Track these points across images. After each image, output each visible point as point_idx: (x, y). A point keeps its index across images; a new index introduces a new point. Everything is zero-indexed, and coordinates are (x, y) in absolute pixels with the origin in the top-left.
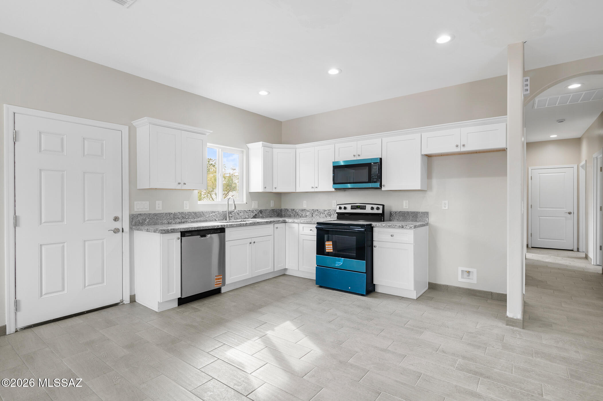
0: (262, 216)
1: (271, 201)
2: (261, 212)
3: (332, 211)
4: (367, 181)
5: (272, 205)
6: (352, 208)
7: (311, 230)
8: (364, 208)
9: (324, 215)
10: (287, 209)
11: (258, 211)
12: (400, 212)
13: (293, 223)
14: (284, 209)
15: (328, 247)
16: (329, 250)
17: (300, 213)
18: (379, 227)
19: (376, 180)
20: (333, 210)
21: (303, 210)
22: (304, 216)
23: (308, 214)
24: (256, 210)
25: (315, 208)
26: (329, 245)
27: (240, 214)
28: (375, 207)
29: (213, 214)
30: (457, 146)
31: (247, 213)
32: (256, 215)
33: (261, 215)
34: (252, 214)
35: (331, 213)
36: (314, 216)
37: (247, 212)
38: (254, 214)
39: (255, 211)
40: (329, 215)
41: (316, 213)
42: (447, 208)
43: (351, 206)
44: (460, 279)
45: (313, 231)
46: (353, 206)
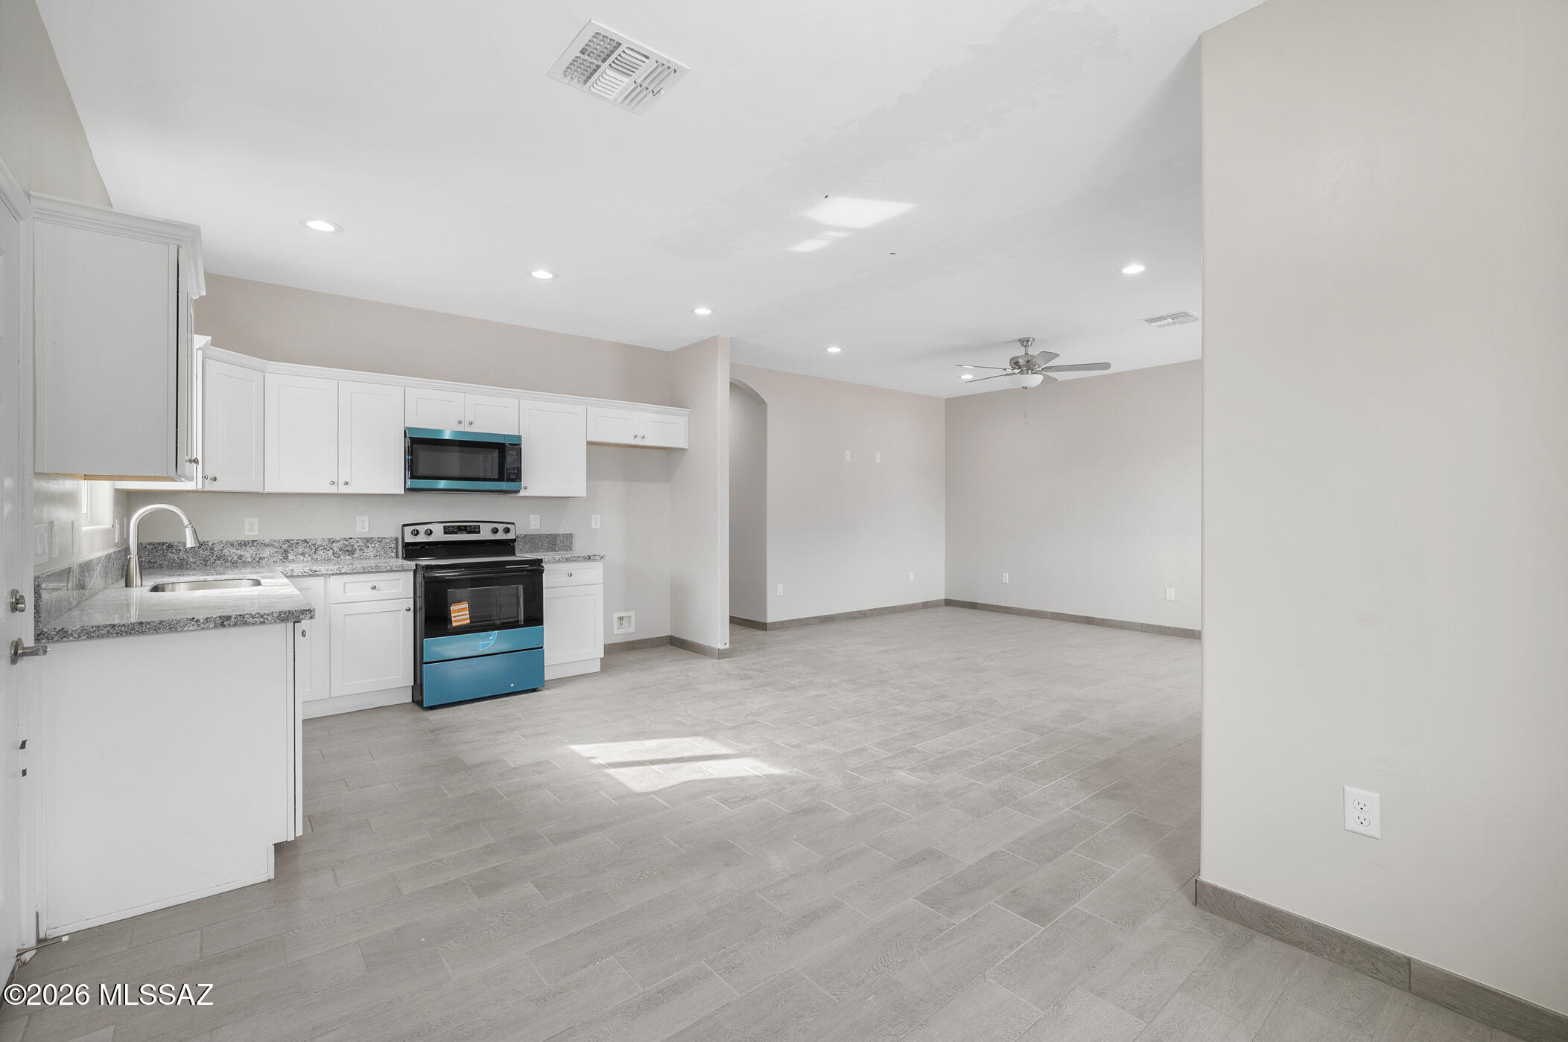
3: (357, 542)
4: (497, 477)
6: (447, 531)
7: (374, 588)
8: (476, 530)
9: (331, 552)
10: (163, 544)
12: (525, 536)
14: (149, 544)
15: (459, 616)
16: (460, 621)
17: (231, 553)
19: (514, 477)
20: (362, 538)
21: (243, 544)
22: (249, 560)
23: (266, 553)
25: (295, 535)
26: (459, 610)
28: (501, 527)
30: (636, 437)
35: (353, 546)
36: (291, 557)
40: (348, 551)
41: (300, 550)
42: (598, 527)
43: (444, 527)
44: (616, 632)
45: (379, 590)
46: (449, 527)
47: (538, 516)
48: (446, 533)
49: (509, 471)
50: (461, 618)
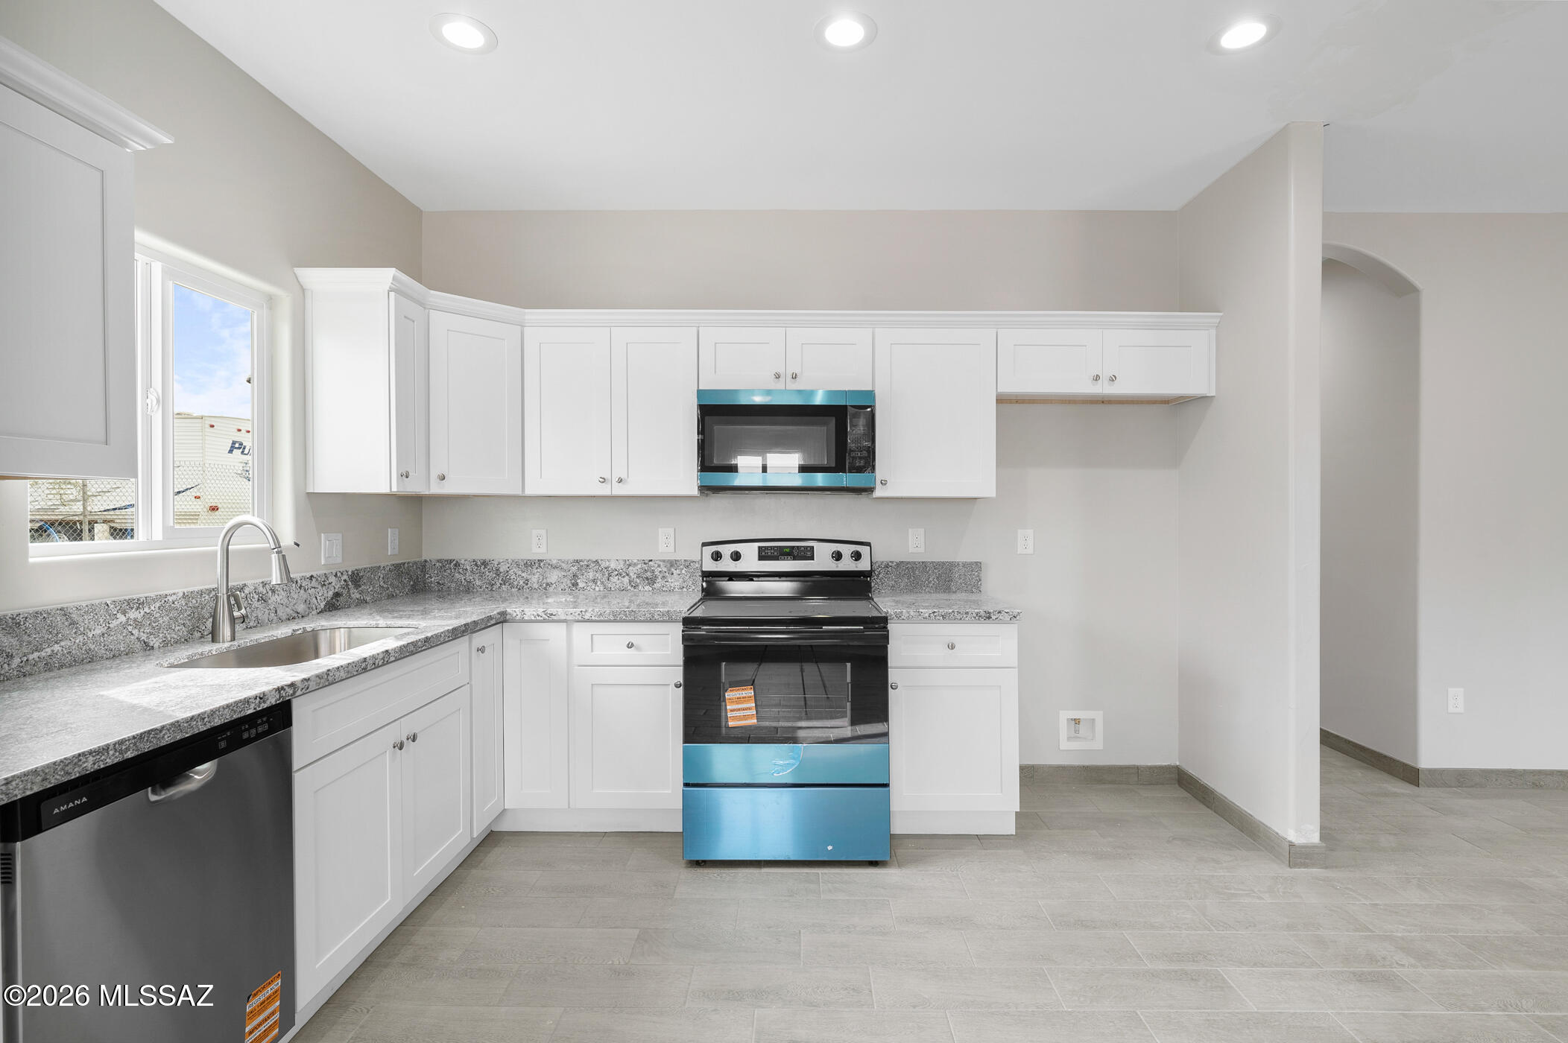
0: (358, 596)
1: (389, 530)
2: (356, 578)
3: (659, 566)
4: (834, 465)
5: (391, 549)
6: (764, 555)
7: (630, 646)
8: (808, 554)
9: (626, 580)
10: (451, 561)
11: (345, 577)
12: (899, 564)
13: (544, 621)
14: (438, 561)
15: (739, 710)
16: (740, 718)
17: (517, 575)
18: (909, 620)
19: (862, 463)
20: (664, 561)
21: (529, 565)
22: (536, 586)
23: (554, 576)
24: (336, 575)
25: (586, 554)
26: (739, 700)
27: (273, 599)
28: (847, 550)
29: (133, 614)
30: (1097, 378)
31: (302, 591)
32: (337, 595)
33: (356, 595)
34: (321, 591)
35: (653, 571)
36: (581, 585)
37: (300, 587)
38: (331, 594)
39: (332, 579)
40: (647, 578)
41: (591, 575)
42: (1030, 551)
43: (760, 548)
44: (1065, 745)
45: (638, 649)
46: (766, 548)
47: (921, 531)
48: (761, 558)
49: (853, 454)
50: (742, 713)
